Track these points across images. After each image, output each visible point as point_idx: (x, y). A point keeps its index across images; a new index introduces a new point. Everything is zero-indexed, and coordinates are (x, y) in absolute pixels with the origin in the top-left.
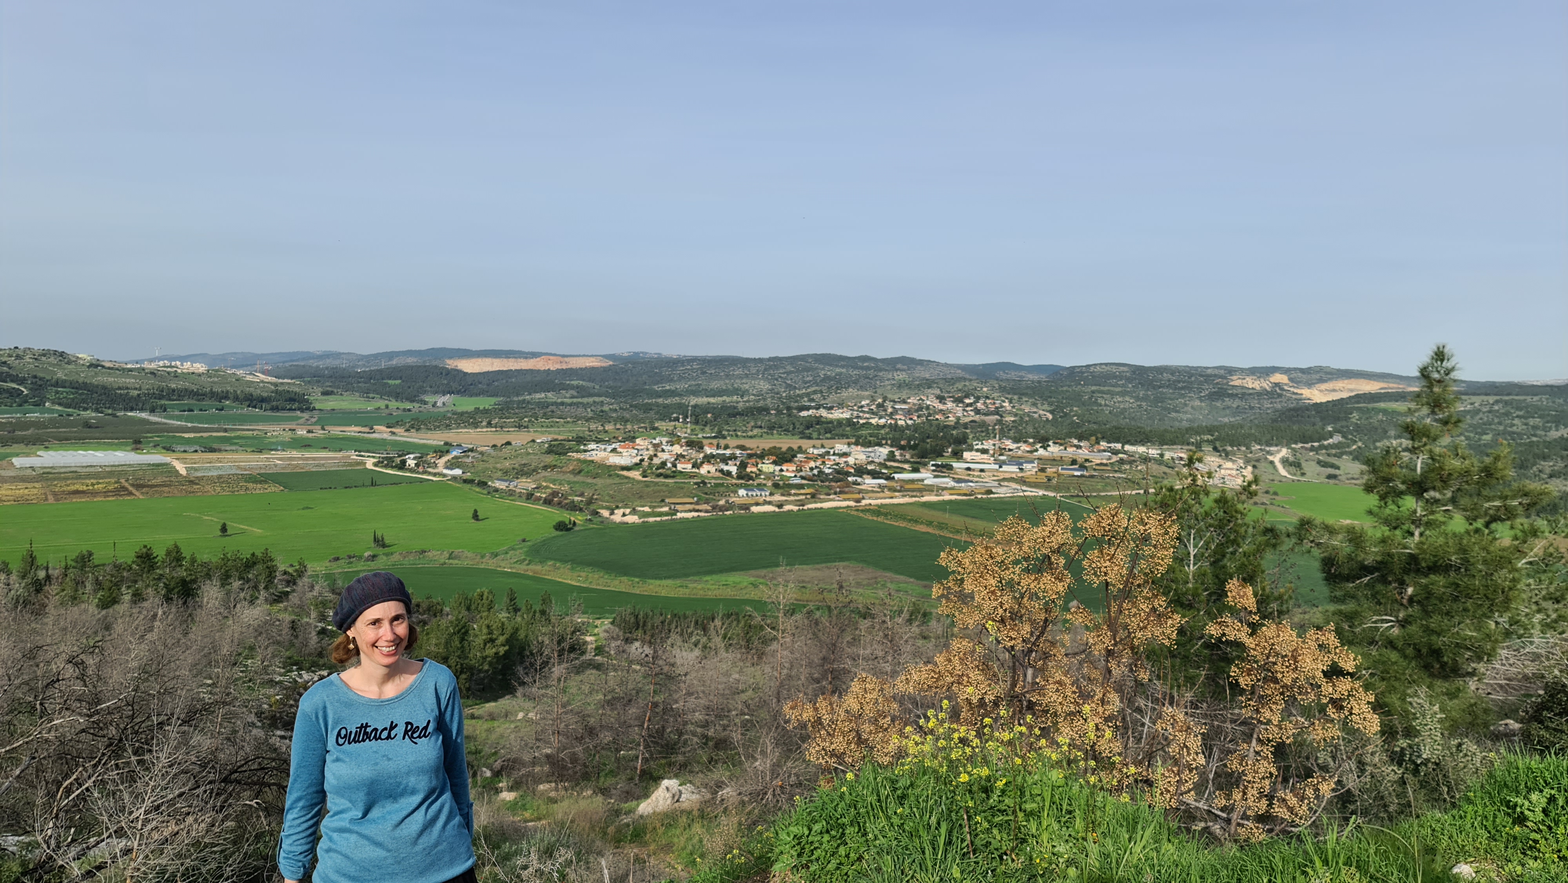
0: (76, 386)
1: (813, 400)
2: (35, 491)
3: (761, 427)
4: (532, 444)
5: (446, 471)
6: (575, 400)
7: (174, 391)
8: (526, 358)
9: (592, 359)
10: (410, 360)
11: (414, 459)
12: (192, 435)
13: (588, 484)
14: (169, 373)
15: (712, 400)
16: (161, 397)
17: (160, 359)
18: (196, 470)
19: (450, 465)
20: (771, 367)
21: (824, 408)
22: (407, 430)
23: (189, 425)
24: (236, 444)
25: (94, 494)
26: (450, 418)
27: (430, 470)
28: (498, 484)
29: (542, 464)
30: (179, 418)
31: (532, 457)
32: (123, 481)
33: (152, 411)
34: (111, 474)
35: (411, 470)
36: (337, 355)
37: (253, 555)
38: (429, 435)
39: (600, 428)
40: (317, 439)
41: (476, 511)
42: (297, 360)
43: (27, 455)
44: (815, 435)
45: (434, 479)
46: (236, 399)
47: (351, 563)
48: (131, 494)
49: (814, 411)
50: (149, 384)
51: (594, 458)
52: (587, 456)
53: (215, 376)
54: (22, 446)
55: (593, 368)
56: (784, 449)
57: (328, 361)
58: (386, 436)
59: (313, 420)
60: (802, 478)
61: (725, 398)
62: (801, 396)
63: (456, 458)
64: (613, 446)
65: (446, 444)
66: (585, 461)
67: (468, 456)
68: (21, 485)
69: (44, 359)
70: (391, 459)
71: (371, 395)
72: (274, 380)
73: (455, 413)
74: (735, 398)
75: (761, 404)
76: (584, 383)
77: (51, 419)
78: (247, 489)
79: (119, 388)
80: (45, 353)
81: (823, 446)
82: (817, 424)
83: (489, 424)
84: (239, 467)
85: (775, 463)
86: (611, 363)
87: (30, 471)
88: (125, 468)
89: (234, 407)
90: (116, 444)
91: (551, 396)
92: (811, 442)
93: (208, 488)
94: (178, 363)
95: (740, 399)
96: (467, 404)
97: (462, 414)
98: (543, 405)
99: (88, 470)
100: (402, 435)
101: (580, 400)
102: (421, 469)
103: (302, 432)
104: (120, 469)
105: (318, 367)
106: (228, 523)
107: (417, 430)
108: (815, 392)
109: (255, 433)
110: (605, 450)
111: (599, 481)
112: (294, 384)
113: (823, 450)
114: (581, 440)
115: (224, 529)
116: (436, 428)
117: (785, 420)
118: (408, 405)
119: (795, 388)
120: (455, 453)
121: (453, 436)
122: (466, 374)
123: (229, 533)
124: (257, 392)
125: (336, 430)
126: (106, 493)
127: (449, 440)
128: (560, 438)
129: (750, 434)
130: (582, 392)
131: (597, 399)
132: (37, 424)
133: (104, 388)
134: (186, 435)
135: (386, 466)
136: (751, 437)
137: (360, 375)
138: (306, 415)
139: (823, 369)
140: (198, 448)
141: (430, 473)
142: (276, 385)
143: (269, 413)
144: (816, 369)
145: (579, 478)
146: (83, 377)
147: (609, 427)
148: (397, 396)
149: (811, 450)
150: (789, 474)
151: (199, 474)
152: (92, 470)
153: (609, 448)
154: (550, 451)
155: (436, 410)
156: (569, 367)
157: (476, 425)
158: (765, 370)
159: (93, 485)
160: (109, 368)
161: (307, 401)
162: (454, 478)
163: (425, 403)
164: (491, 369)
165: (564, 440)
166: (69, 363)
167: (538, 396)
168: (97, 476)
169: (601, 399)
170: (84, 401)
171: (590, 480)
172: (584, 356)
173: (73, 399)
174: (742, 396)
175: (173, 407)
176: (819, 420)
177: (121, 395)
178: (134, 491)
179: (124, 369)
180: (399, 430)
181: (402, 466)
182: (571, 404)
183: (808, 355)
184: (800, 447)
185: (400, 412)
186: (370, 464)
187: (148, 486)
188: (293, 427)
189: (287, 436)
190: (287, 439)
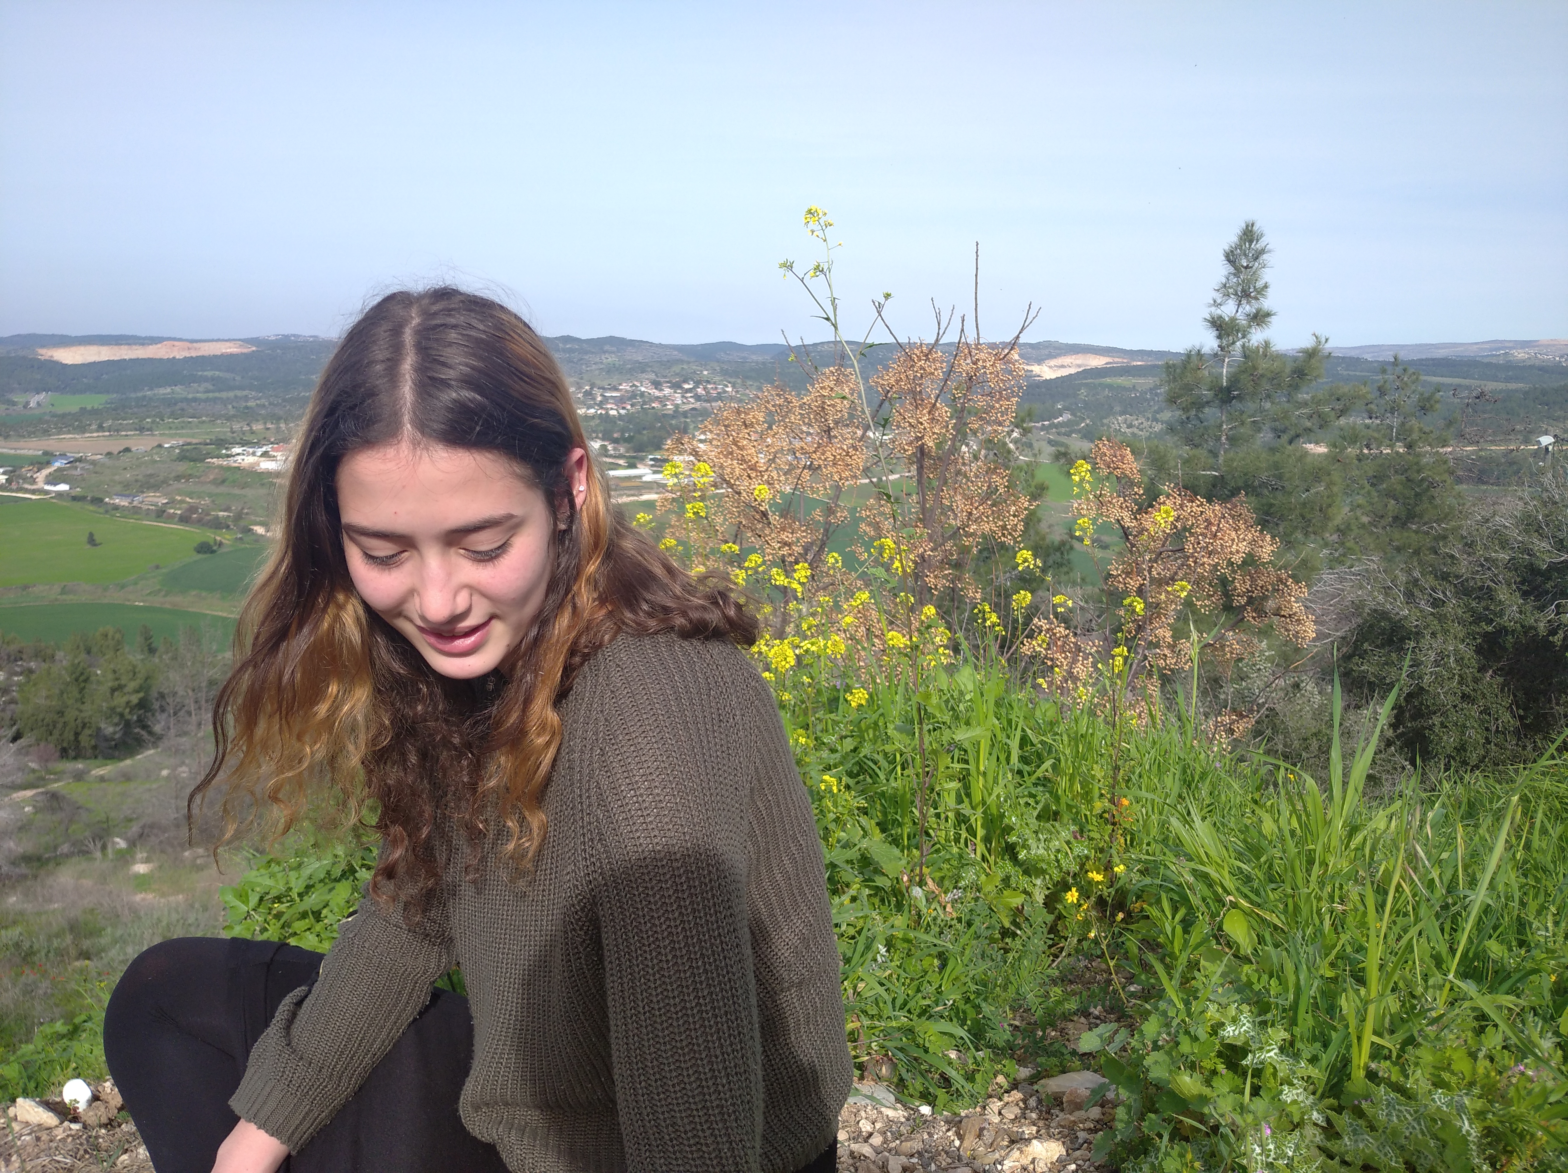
4: (158, 449)
5: (47, 487)
6: (211, 395)
8: (143, 344)
9: (228, 344)
11: (4, 473)
13: (235, 495)
19: (53, 480)
26: (47, 422)
27: (27, 486)
28: (119, 501)
29: (173, 475)
31: (159, 465)
38: (22, 444)
39: (246, 428)
41: (91, 535)
45: (34, 497)
51: (241, 463)
52: (231, 462)
55: (232, 355)
63: (59, 470)
64: (264, 449)
65: (46, 453)
66: (229, 468)
67: (76, 468)
73: (54, 415)
76: (221, 374)
83: (101, 428)
86: (254, 348)
91: (179, 390)
96: (70, 404)
97: (64, 416)
98: (170, 402)
101: (217, 395)
102: (14, 486)
110: (254, 454)
111: (249, 492)
114: (222, 443)
116: (31, 434)
120: (57, 465)
121: (52, 443)
122: (65, 366)
127: (49, 449)
128: (194, 441)
130: (220, 384)
131: (239, 393)
141: (27, 491)
145: (222, 489)
147: (258, 427)
153: (259, 452)
154: (182, 458)
155: (29, 412)
156: (201, 354)
157: (82, 429)
162: (60, 494)
163: (14, 404)
164: (97, 359)
165: (200, 444)
167: (162, 390)
169: (245, 392)
171: (237, 491)
172: (218, 340)
182: (207, 400)
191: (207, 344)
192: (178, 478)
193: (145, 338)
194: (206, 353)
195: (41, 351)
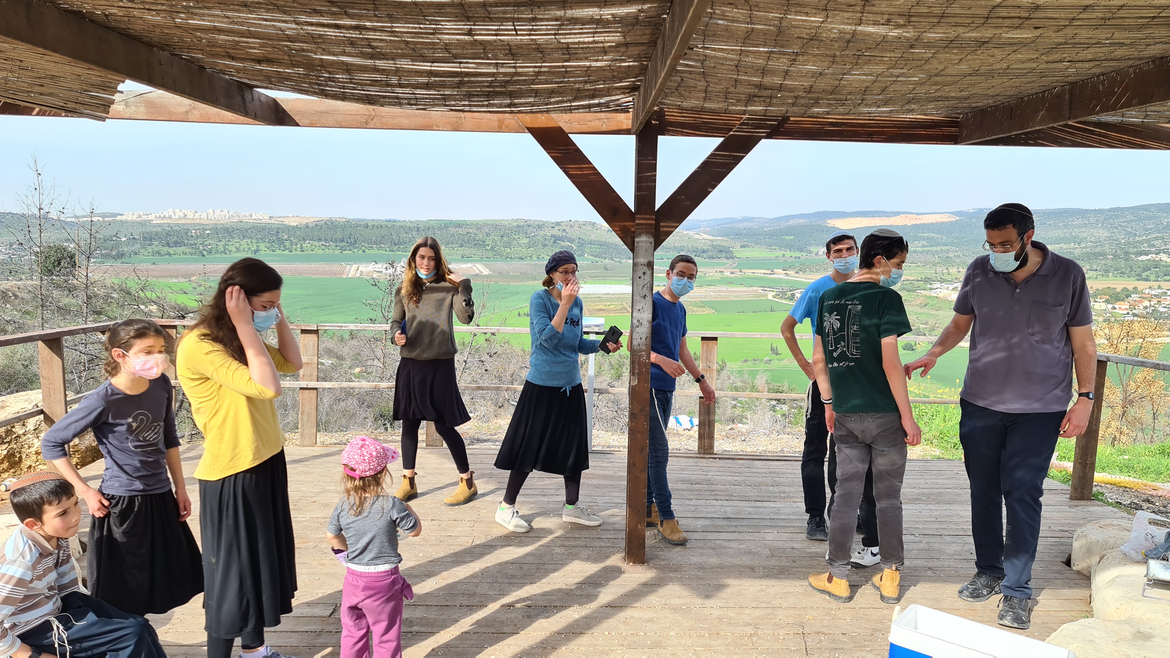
1: (1152, 246)
3: (1096, 270)
6: (925, 249)
8: (888, 216)
9: (941, 215)
10: (802, 221)
13: (931, 315)
20: (1111, 217)
21: (1164, 253)
22: (798, 273)
25: (610, 311)
32: (623, 303)
34: (617, 299)
36: (752, 219)
39: (945, 271)
40: (737, 278)
42: (726, 224)
44: (1152, 277)
47: (755, 364)
49: (1154, 256)
51: (941, 295)
52: (933, 294)
55: (942, 223)
56: (1119, 290)
57: (746, 223)
58: (781, 276)
59: (735, 265)
60: (1135, 315)
61: (1062, 245)
62: (1141, 243)
66: (930, 297)
69: (584, 227)
70: (784, 293)
71: (773, 247)
72: (711, 238)
74: (1072, 244)
76: (934, 235)
80: (585, 224)
81: (1159, 287)
82: (1156, 267)
85: (1107, 302)
86: (958, 218)
88: (626, 296)
90: (621, 281)
92: (1148, 284)
95: (1077, 246)
99: (606, 296)
100: (794, 276)
101: (929, 248)
103: (727, 274)
104: (623, 296)
105: (739, 228)
107: (805, 272)
108: (1156, 238)
110: (947, 288)
111: (940, 313)
112: (723, 240)
113: (1160, 291)
114: (927, 280)
116: (817, 270)
117: (1122, 263)
118: (798, 254)
119: (1135, 235)
124: (700, 247)
126: (615, 311)
128: (911, 278)
130: (932, 242)
131: (944, 248)
135: (781, 298)
137: (766, 233)
138: (730, 261)
143: (707, 260)
144: (1159, 217)
145: (924, 310)
146: (605, 237)
147: (953, 270)
148: (791, 247)
149: (1147, 291)
150: (1121, 312)
152: (609, 296)
153: (951, 287)
155: (818, 257)
156: (923, 222)
158: (1105, 219)
161: (731, 252)
163: (812, 252)
164: (860, 226)
165: (914, 280)
169: (947, 248)
170: (604, 253)
171: (933, 312)
172: (935, 213)
174: (1079, 244)
176: (1157, 265)
180: (791, 272)
182: (922, 252)
183: (1151, 205)
184: (1135, 288)
185: (792, 259)
188: (721, 270)
189: (718, 276)
190: (718, 278)
191: (928, 216)
193: (890, 212)
194: (926, 222)
195: (829, 221)
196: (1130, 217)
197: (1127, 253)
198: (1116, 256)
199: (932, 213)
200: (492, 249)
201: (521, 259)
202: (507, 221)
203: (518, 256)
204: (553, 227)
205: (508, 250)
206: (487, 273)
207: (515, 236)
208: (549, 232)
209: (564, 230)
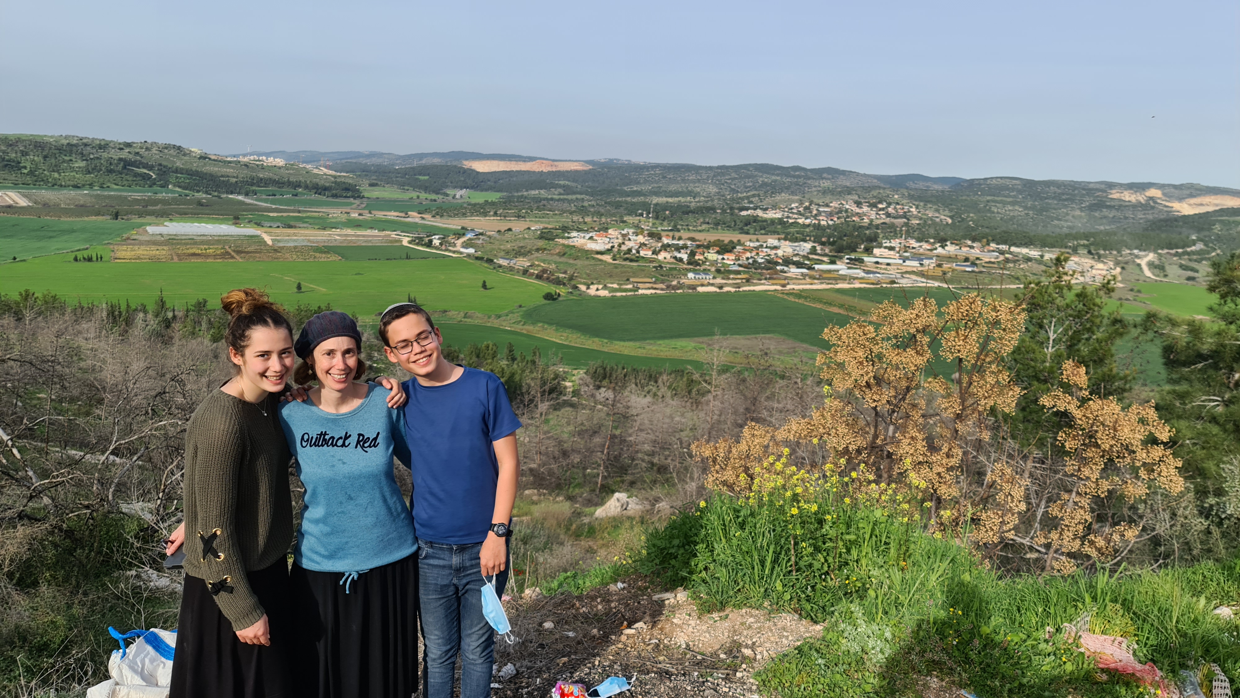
0: (191, 173)
1: (751, 202)
2: (164, 252)
3: (708, 223)
4: (528, 230)
5: (462, 250)
6: (562, 197)
7: (261, 179)
8: (524, 161)
9: (576, 164)
10: (436, 161)
11: (439, 239)
12: (275, 214)
13: (570, 264)
14: (257, 165)
15: (670, 200)
16: (252, 184)
17: (251, 154)
18: (279, 241)
19: (466, 245)
20: (719, 174)
21: (761, 209)
22: (433, 216)
23: (274, 206)
24: (306, 222)
25: (207, 256)
26: (465, 208)
27: (450, 248)
28: (502, 262)
29: (535, 247)
30: (266, 201)
31: (527, 241)
32: (227, 247)
33: (247, 194)
34: (218, 242)
35: (436, 248)
36: (381, 155)
37: (319, 307)
38: (450, 220)
39: (581, 220)
40: (366, 221)
41: (484, 282)
42: (351, 158)
43: (157, 225)
44: (752, 231)
45: (454, 255)
46: (307, 187)
48: (233, 257)
49: (753, 211)
50: (244, 174)
51: (576, 244)
52: (570, 242)
53: (291, 169)
54: (153, 218)
55: (576, 171)
56: (726, 242)
57: (374, 159)
58: (418, 220)
59: (363, 206)
60: (740, 265)
61: (680, 198)
62: (742, 199)
63: (470, 239)
64: (591, 234)
65: (463, 228)
66: (568, 246)
67: (479, 239)
68: (154, 247)
69: (166, 151)
70: (421, 239)
71: (406, 188)
72: (333, 173)
73: (469, 204)
74: (689, 198)
75: (709, 204)
76: (569, 183)
77: (173, 198)
78: (315, 257)
79: (222, 176)
80: (167, 147)
81: (758, 240)
82: (754, 222)
83: (496, 214)
84: (309, 241)
85: (718, 252)
86: (591, 167)
87: (159, 237)
88: (228, 238)
89: (305, 194)
90: (222, 219)
91: (543, 193)
92: (749, 237)
93: (287, 255)
94: (264, 158)
95: (692, 200)
96: (479, 197)
97: (475, 205)
98: (537, 200)
99: (201, 238)
100: (430, 220)
101: (565, 197)
102: (443, 247)
103: (354, 215)
104: (225, 238)
105: (366, 164)
106: (302, 283)
107: (442, 216)
108: (754, 196)
109: (321, 214)
110: (584, 237)
111: (578, 262)
112: (348, 177)
113: (758, 244)
114: (565, 229)
115: (299, 287)
116: (456, 215)
117: (728, 218)
118: (433, 196)
119: (738, 192)
120: (470, 236)
121: (467, 222)
122: (478, 173)
123: (303, 290)
124: (321, 183)
125: (380, 215)
126: (215, 256)
127: (465, 225)
128: (550, 226)
129: (699, 228)
130: (568, 190)
131: (579, 196)
132: (164, 202)
133: (211, 175)
134: (271, 214)
135: (417, 244)
136: (700, 231)
137: (397, 172)
138: (357, 202)
139: (762, 177)
140: (280, 225)
141: (450, 251)
142: (335, 177)
143: (330, 199)
144: (756, 176)
145: (563, 259)
146: (195, 166)
147: (588, 219)
148: (426, 189)
149: (748, 243)
150: (729, 262)
151: (281, 245)
152: (205, 238)
153: (588, 236)
154: (541, 237)
155: (455, 201)
156: (558, 169)
157: (485, 214)
158: (714, 176)
159: (206, 249)
160: (214, 160)
161: (358, 190)
162: (469, 255)
163: (447, 195)
164: (497, 170)
165: (553, 229)
166: (185, 155)
167: (533, 192)
168: (208, 242)
169: (582, 196)
170: (197, 185)
171: (571, 261)
172: (569, 161)
173: (189, 183)
174: (694, 198)
175: (261, 192)
176: (756, 219)
177: (224, 181)
178: (235, 255)
179: (225, 161)
180: (427, 216)
181: (429, 244)
182: (559, 200)
183: (750, 165)
184: (739, 241)
185: (428, 202)
186: (405, 242)
187: (245, 252)
188: (348, 210)
189: (344, 218)
190: (343, 220)
191: (563, 163)
192: (538, 250)
193: (527, 157)
194: (562, 169)
195: (466, 163)
196: (734, 175)
197: (732, 209)
198: (724, 211)
199: (566, 161)
200: (31, 173)
201: (76, 187)
202: (52, 137)
203: (72, 183)
204: (121, 149)
205: (56, 175)
206: (24, 204)
207: (66, 158)
208: (115, 155)
209: (138, 153)
